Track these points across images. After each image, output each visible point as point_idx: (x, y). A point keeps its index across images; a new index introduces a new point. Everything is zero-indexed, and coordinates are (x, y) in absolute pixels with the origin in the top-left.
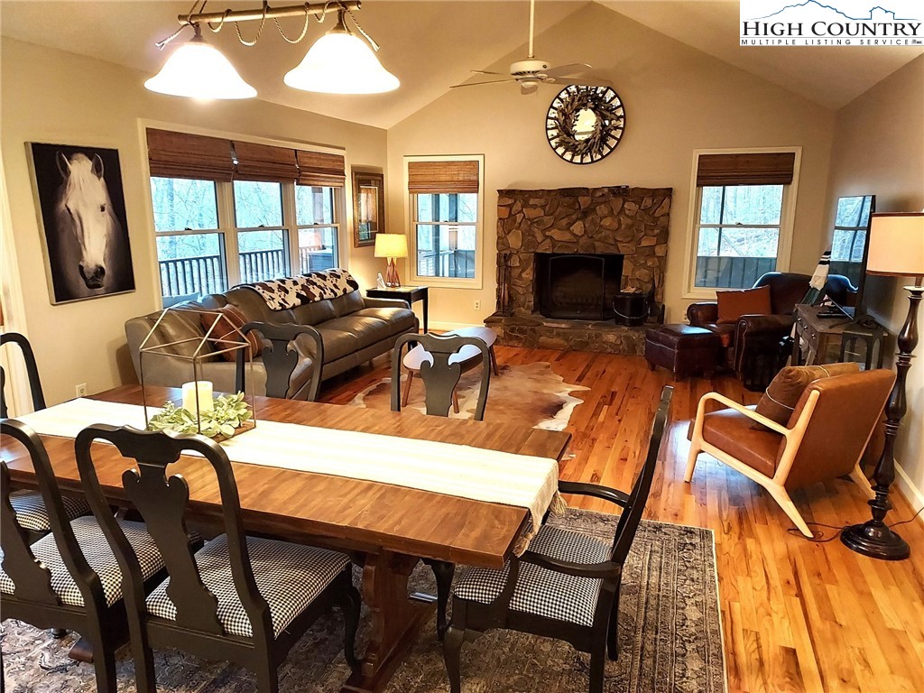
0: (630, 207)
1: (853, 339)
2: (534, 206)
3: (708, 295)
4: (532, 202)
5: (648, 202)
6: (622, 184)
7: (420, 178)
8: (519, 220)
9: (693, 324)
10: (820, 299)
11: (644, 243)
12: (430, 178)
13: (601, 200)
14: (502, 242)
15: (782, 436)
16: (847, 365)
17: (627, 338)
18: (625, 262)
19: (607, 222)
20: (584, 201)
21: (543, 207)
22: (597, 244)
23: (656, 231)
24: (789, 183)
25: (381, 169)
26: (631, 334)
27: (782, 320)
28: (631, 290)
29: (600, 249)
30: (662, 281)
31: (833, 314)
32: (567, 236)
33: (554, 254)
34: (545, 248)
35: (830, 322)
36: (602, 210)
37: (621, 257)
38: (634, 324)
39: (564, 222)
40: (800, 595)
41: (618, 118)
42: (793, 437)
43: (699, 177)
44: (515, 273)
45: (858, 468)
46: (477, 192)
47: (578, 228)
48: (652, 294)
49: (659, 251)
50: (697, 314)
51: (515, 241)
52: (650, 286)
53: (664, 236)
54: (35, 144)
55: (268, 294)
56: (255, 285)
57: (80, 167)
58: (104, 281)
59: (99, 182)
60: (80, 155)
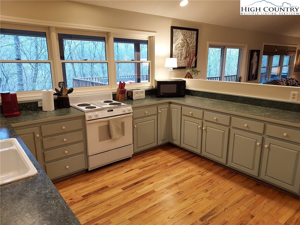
54: (251, 50)
55: (280, 82)
56: (277, 80)
57: (255, 54)
58: (254, 77)
59: (257, 57)
60: (256, 52)
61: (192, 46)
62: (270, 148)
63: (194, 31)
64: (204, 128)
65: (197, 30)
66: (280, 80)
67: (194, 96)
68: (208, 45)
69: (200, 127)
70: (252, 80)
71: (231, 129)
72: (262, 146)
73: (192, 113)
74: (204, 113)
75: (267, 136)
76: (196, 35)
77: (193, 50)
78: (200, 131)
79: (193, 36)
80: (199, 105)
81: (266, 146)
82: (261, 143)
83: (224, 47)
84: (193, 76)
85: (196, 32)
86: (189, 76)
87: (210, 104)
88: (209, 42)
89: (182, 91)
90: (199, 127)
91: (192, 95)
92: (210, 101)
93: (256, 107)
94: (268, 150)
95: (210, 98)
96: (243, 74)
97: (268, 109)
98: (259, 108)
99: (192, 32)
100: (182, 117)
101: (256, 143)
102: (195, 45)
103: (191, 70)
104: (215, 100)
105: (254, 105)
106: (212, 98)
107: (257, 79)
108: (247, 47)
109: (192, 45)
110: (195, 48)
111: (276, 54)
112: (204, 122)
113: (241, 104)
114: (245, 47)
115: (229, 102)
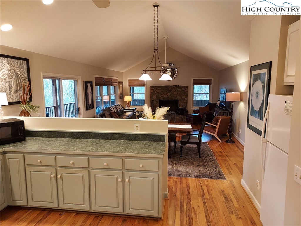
0: (180, 90)
1: (225, 113)
2: (159, 90)
3: (197, 108)
4: (158, 89)
5: (183, 89)
6: (178, 85)
7: (131, 83)
8: (155, 93)
9: (194, 114)
10: (219, 107)
11: (183, 97)
12: (133, 83)
13: (173, 88)
14: (151, 97)
15: (216, 127)
16: (224, 116)
17: (181, 117)
18: (179, 101)
19: (175, 93)
20: (170, 88)
21: (161, 90)
22: (173, 98)
23: (185, 95)
24: (211, 85)
25: (122, 81)
26: (182, 116)
27: (212, 112)
28: (181, 107)
29: (174, 99)
30: (187, 105)
31: (221, 109)
32: (166, 96)
33: (163, 100)
34: (161, 99)
35: (221, 111)
36: (174, 90)
37: (178, 100)
38: (182, 114)
39: (165, 93)
40: (221, 147)
41: (176, 71)
42: (217, 127)
43: (193, 84)
44: (155, 104)
45: (227, 133)
46: (145, 86)
47: (169, 94)
48: (185, 108)
49: (186, 99)
50: (195, 112)
51: (154, 97)
52: (184, 106)
53: (187, 96)
54: (85, 82)
55: (112, 109)
56: (109, 107)
57: (89, 85)
58: (91, 106)
59: (91, 88)
60: (89, 83)
61: (23, 78)
62: (130, 181)
63: (24, 61)
64: (59, 176)
65: (27, 60)
66: (112, 107)
67: (36, 137)
68: (42, 77)
69: (54, 176)
70: (90, 109)
71: (91, 170)
72: (123, 181)
73: (40, 161)
74: (57, 159)
75: (127, 171)
76: (26, 65)
77: (25, 82)
78: (54, 181)
79: (23, 66)
80: (49, 150)
81: (127, 180)
82: (122, 179)
83: (59, 78)
84: (31, 112)
85: (26, 62)
86: (26, 113)
87: (62, 145)
88: (42, 74)
89: (20, 134)
90: (52, 176)
91: (34, 136)
92: (60, 141)
93: (108, 142)
94: (129, 183)
95: (59, 137)
96: (81, 104)
97: (119, 141)
98: (112, 142)
99: (20, 62)
100: (26, 169)
101: (117, 179)
102: (27, 76)
103: (27, 106)
104: (64, 139)
105: (105, 139)
106: (60, 138)
107: (94, 108)
108: (81, 78)
109: (22, 76)
110: (27, 79)
111: (105, 85)
112: (58, 169)
113: (94, 140)
114: (79, 78)
115: (81, 140)
